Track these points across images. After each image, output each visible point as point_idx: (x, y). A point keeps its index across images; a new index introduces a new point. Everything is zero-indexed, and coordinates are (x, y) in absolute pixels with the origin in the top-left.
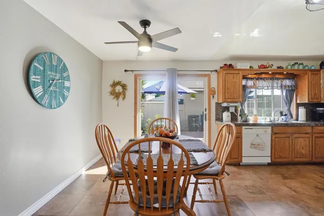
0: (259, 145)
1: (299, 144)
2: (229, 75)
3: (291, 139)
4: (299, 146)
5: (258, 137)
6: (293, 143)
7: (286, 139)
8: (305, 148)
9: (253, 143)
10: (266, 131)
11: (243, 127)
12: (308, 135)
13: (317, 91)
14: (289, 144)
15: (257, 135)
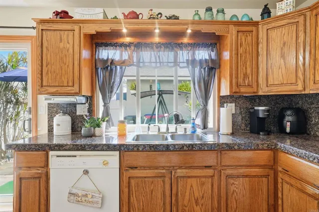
0: (86, 196)
1: (187, 194)
2: (49, 33)
3: (167, 180)
4: (187, 197)
5: (85, 177)
6: (174, 192)
7: (156, 179)
8: (200, 202)
9: (74, 191)
10: (105, 163)
11: (51, 153)
12: (210, 172)
13: (249, 71)
14: (164, 192)
15: (86, 172)
